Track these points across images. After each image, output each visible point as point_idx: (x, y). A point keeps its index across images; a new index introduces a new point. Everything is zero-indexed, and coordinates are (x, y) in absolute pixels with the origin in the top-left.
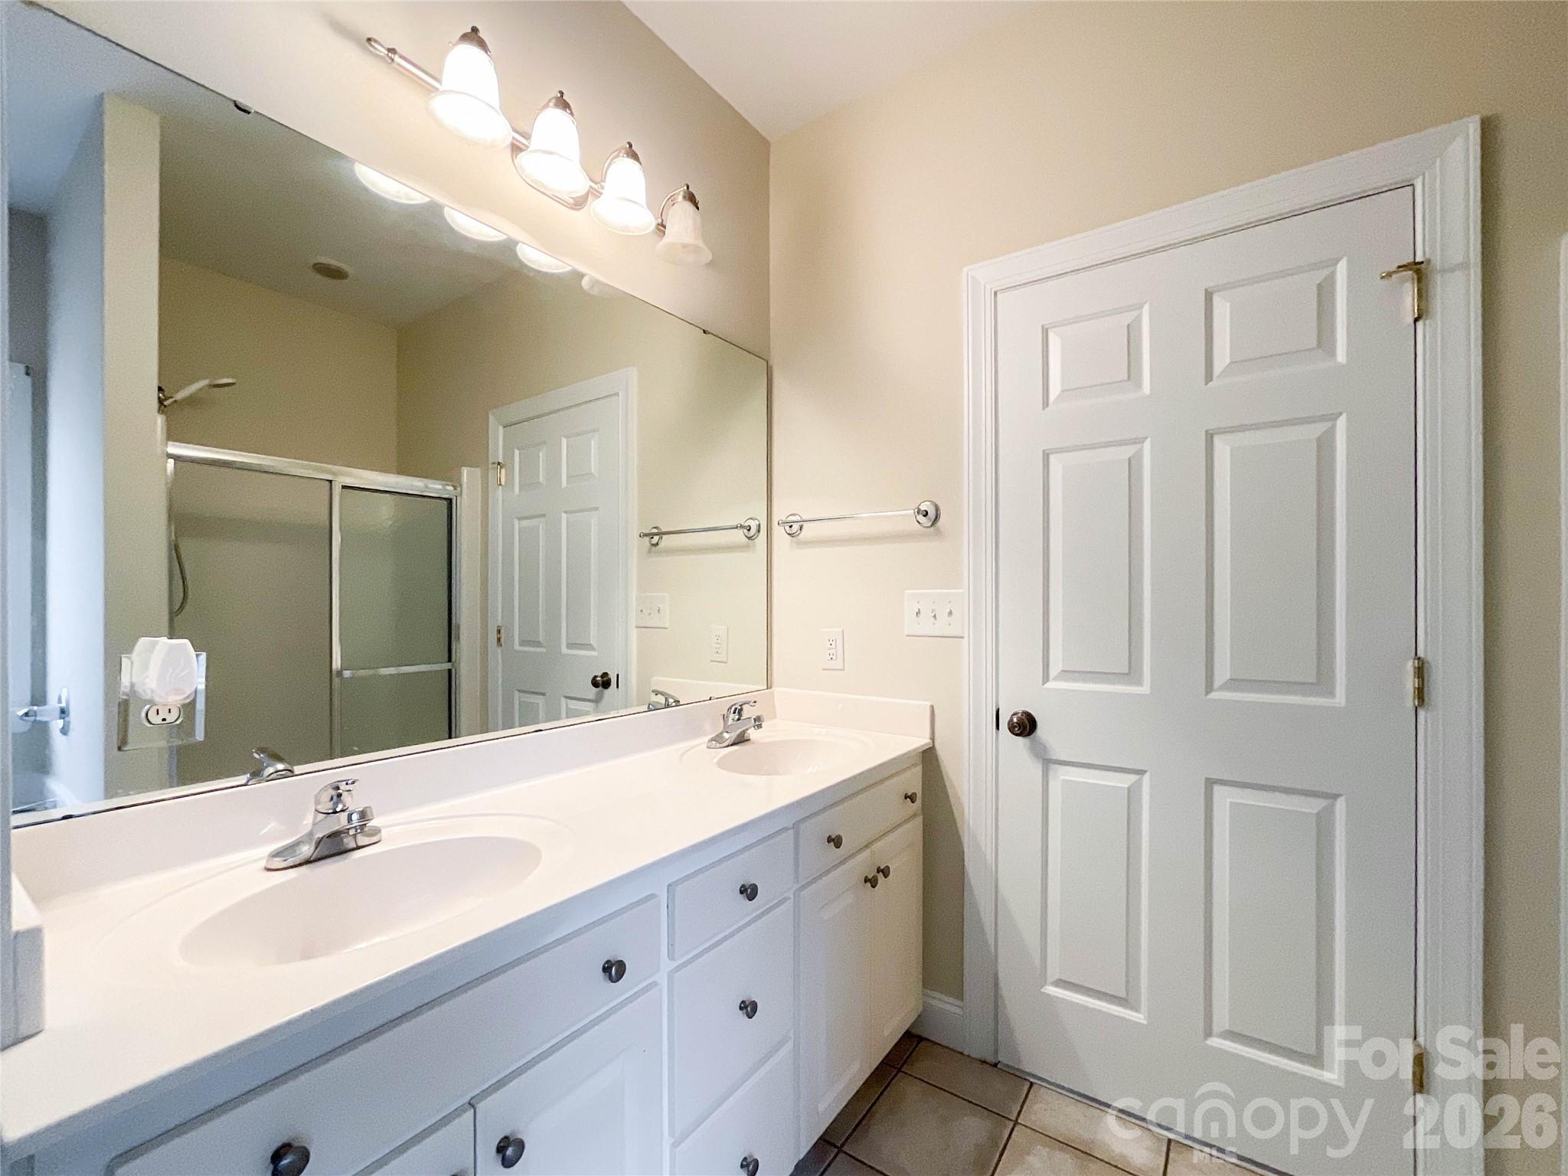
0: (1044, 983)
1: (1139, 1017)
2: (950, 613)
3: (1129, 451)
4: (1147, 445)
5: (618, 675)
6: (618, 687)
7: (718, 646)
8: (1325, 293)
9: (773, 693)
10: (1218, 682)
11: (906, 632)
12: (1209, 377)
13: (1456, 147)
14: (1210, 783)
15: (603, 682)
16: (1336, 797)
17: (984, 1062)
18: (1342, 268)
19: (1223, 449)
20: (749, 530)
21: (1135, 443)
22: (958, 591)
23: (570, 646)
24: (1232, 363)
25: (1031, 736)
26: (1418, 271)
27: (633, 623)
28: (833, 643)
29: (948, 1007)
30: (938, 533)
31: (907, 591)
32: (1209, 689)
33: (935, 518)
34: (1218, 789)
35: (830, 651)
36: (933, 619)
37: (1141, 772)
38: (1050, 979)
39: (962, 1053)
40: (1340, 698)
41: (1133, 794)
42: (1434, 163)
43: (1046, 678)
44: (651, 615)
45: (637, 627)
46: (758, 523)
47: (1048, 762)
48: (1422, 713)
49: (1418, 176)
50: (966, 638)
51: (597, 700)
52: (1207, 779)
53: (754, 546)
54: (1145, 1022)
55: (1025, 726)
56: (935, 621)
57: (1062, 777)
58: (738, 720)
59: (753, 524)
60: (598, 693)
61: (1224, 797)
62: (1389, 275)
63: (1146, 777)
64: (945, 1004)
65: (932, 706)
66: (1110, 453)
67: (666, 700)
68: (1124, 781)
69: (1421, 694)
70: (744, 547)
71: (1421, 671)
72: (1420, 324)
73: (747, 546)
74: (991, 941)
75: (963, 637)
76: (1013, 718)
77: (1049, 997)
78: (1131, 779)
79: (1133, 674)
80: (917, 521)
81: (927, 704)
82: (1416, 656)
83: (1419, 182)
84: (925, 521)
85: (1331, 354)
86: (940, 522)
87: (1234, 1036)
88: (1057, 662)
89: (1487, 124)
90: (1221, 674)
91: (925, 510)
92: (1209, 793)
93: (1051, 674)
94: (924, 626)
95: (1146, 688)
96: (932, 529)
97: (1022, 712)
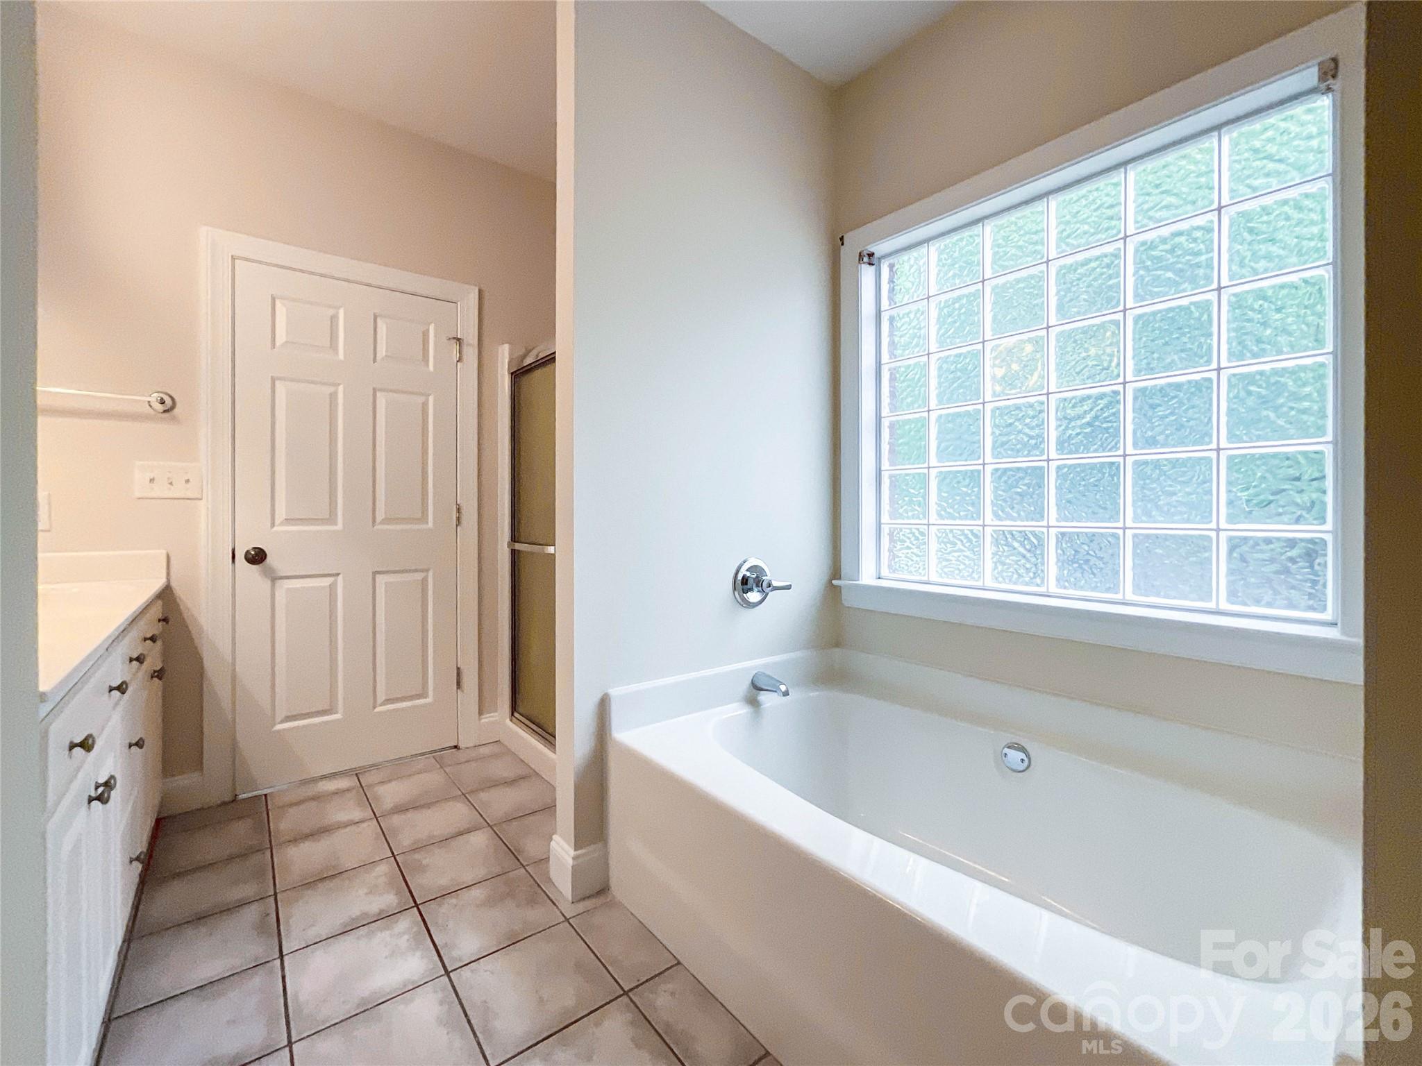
0: (274, 724)
1: (336, 716)
2: (187, 481)
3: (332, 389)
4: (341, 387)
8: (425, 334)
10: (378, 520)
11: (138, 494)
12: (375, 361)
13: (472, 296)
14: (375, 573)
16: (428, 570)
17: (225, 803)
18: (432, 328)
19: (382, 399)
21: (334, 386)
22: (194, 464)
24: (385, 356)
25: (262, 564)
26: (459, 340)
30: (174, 418)
31: (137, 463)
32: (374, 524)
33: (168, 407)
36: (169, 485)
37: (338, 574)
38: (278, 719)
40: (430, 524)
41: (332, 588)
42: (464, 298)
43: (272, 526)
47: (274, 578)
48: (458, 528)
49: (459, 301)
50: (204, 499)
52: (373, 572)
54: (341, 717)
55: (257, 557)
56: (170, 487)
57: (286, 586)
61: (379, 578)
62: (451, 339)
63: (340, 578)
64: (185, 781)
65: (168, 554)
68: (326, 582)
69: (458, 519)
71: (459, 510)
72: (459, 364)
74: (230, 714)
75: (201, 499)
76: (248, 552)
77: (279, 731)
78: (331, 580)
79: (331, 519)
80: (151, 406)
81: (164, 552)
82: (457, 504)
83: (459, 303)
84: (160, 408)
85: (428, 365)
86: (176, 411)
87: (389, 701)
88: (281, 514)
89: (480, 291)
90: (380, 516)
91: (162, 399)
92: (374, 580)
93: (277, 522)
94: (159, 490)
95: (340, 526)
96: (166, 415)
97: (254, 548)
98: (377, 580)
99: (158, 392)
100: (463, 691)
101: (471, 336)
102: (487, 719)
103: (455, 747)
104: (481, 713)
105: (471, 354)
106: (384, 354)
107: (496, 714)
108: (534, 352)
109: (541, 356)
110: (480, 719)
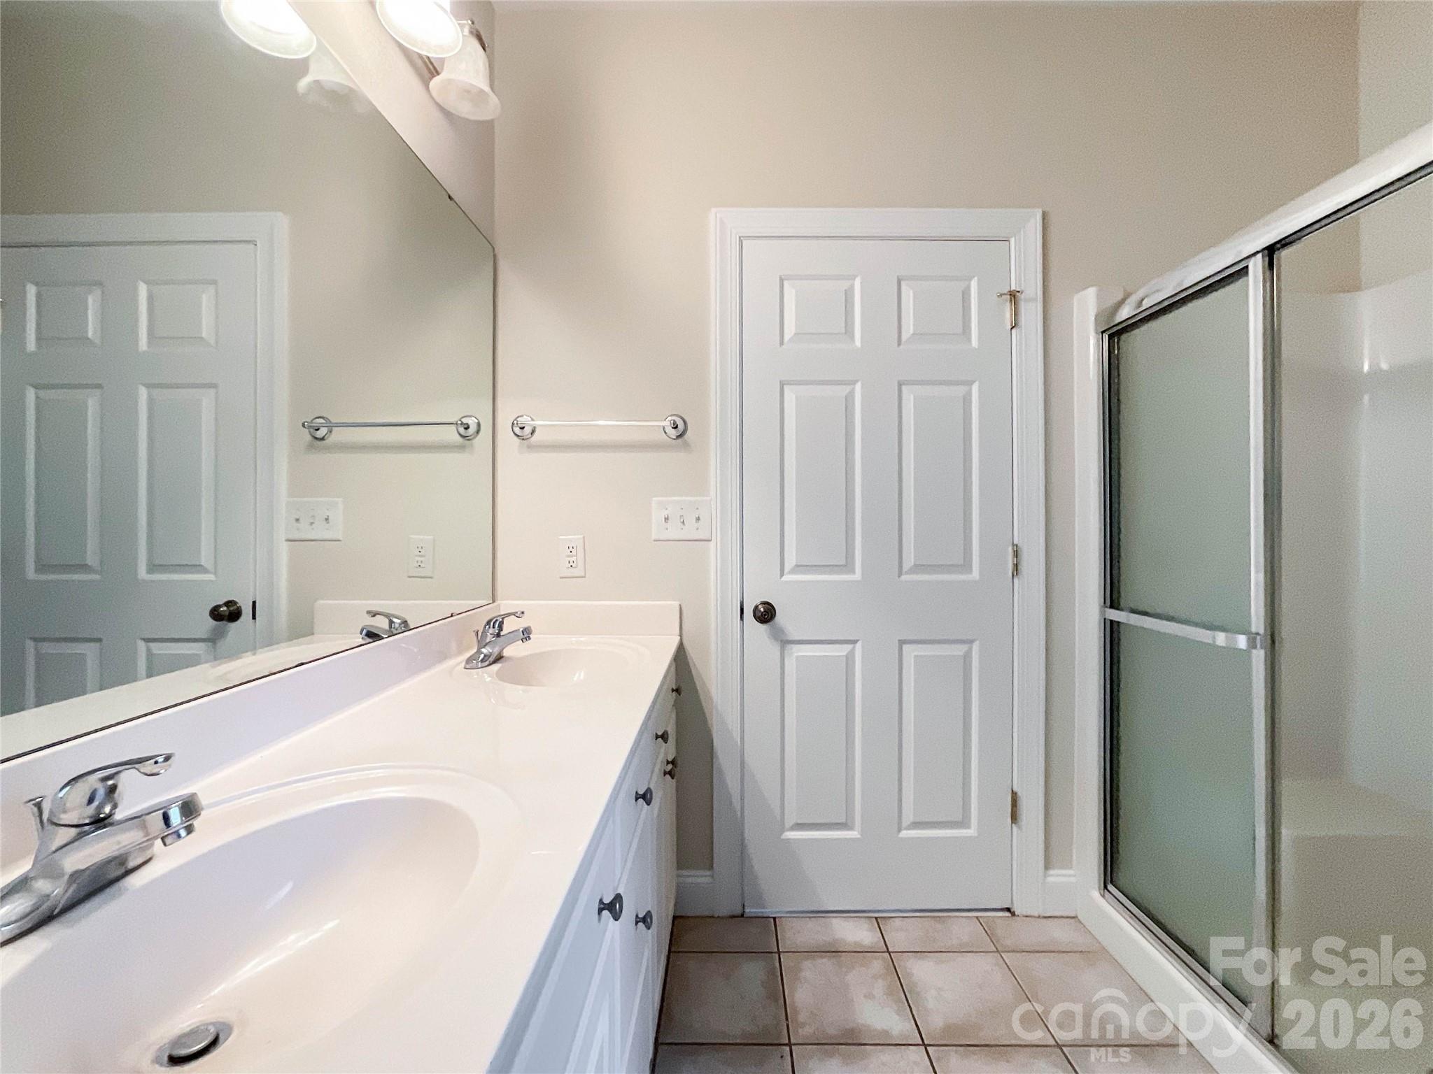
0: (783, 830)
1: (853, 834)
2: (698, 519)
3: (846, 390)
4: (858, 387)
5: (254, 603)
6: (254, 617)
7: (420, 559)
8: (965, 295)
9: (499, 605)
10: (906, 567)
11: (654, 536)
12: (899, 343)
13: (1031, 224)
14: (902, 642)
15: (227, 614)
16: (971, 642)
17: (733, 917)
18: (974, 284)
19: (910, 396)
20: (466, 429)
21: (849, 384)
22: (705, 498)
23: (152, 568)
24: (913, 334)
25: (771, 623)
26: (1013, 296)
27: (281, 534)
28: (574, 553)
29: (699, 880)
30: (687, 445)
31: (654, 499)
32: (900, 574)
33: (681, 431)
34: (905, 647)
35: (569, 559)
36: (682, 524)
37: (855, 642)
38: (788, 825)
39: (712, 917)
40: (976, 574)
41: (850, 658)
42: (1020, 231)
43: (782, 575)
44: (314, 525)
45: (288, 540)
46: (477, 421)
47: (784, 642)
48: (1016, 580)
49: (1012, 237)
50: (714, 540)
51: (213, 639)
52: (899, 640)
53: (472, 445)
54: (859, 836)
55: (766, 614)
56: (683, 527)
57: (797, 653)
58: (498, 635)
59: (472, 422)
60: (215, 629)
61: (910, 652)
62: (1001, 295)
63: (859, 645)
64: (699, 878)
65: (680, 605)
66: (829, 391)
67: (391, 622)
68: (841, 651)
69: (1016, 567)
70: (457, 447)
71: (1016, 554)
72: (1014, 331)
73: (461, 448)
74: (738, 808)
75: (710, 540)
76: (756, 607)
77: (788, 840)
78: (849, 647)
79: (848, 567)
80: (665, 432)
81: (676, 604)
82: (1013, 545)
83: (1012, 240)
84: (673, 433)
85: (969, 340)
86: (689, 434)
87: (916, 825)
88: (790, 561)
89: (1045, 216)
90: (909, 562)
91: (675, 422)
92: (901, 649)
93: (787, 568)
94: (674, 531)
95: (858, 575)
96: (680, 440)
97: (764, 603)
98: (904, 649)
99: (671, 416)
100: (1019, 828)
101: (1032, 288)
102: (1058, 876)
103: (1008, 910)
104: (1047, 866)
105: (1031, 313)
106: (911, 332)
107: (1071, 872)
108: (1133, 300)
109: (1146, 304)
110: (1045, 876)
